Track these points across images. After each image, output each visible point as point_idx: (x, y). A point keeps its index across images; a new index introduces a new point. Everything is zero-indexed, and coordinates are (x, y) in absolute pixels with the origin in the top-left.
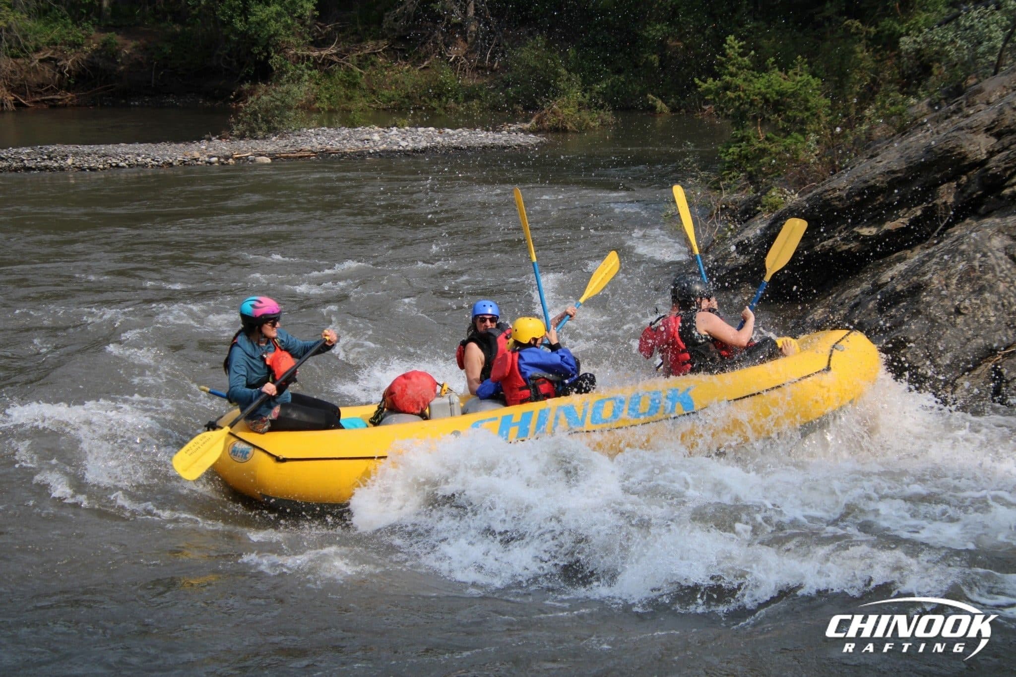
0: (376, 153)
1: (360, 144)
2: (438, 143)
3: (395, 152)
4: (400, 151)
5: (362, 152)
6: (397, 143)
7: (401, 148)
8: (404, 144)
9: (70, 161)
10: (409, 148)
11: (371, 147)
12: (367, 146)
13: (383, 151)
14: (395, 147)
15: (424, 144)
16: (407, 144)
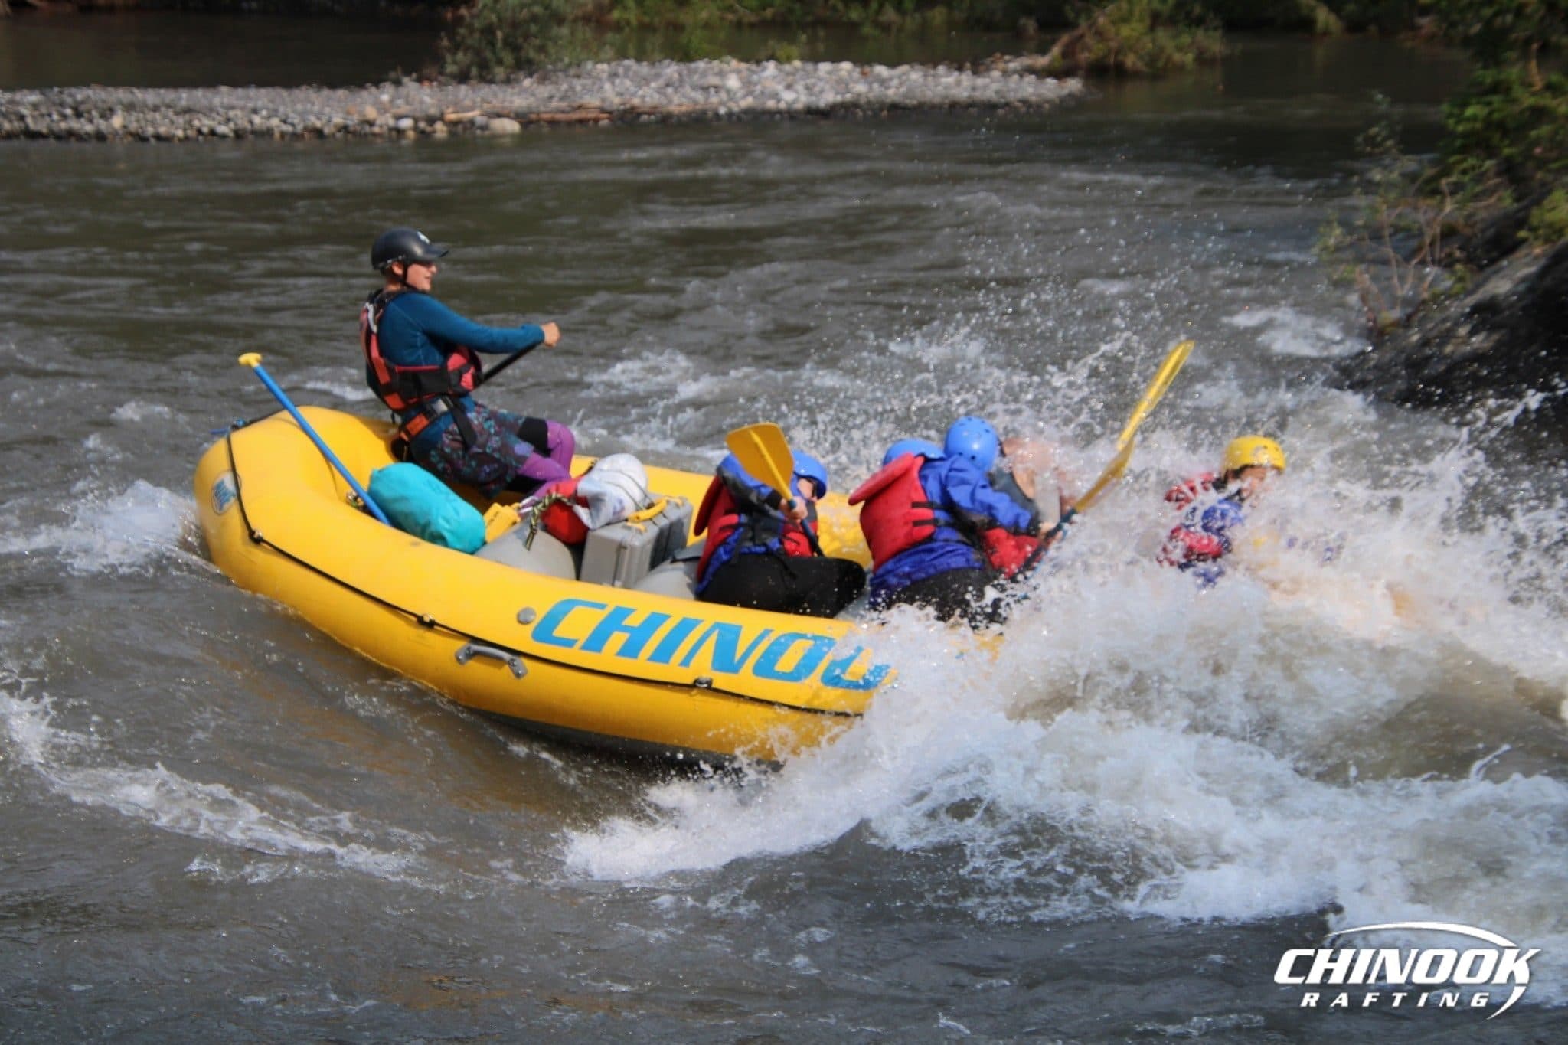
0: (730, 114)
1: (699, 96)
2: (859, 95)
3: (771, 113)
4: (780, 112)
5: (704, 112)
6: (775, 96)
7: (782, 106)
8: (788, 96)
9: (117, 121)
10: (799, 106)
11: (722, 103)
12: (714, 100)
13: (747, 111)
14: (771, 104)
15: (828, 98)
16: (794, 97)
